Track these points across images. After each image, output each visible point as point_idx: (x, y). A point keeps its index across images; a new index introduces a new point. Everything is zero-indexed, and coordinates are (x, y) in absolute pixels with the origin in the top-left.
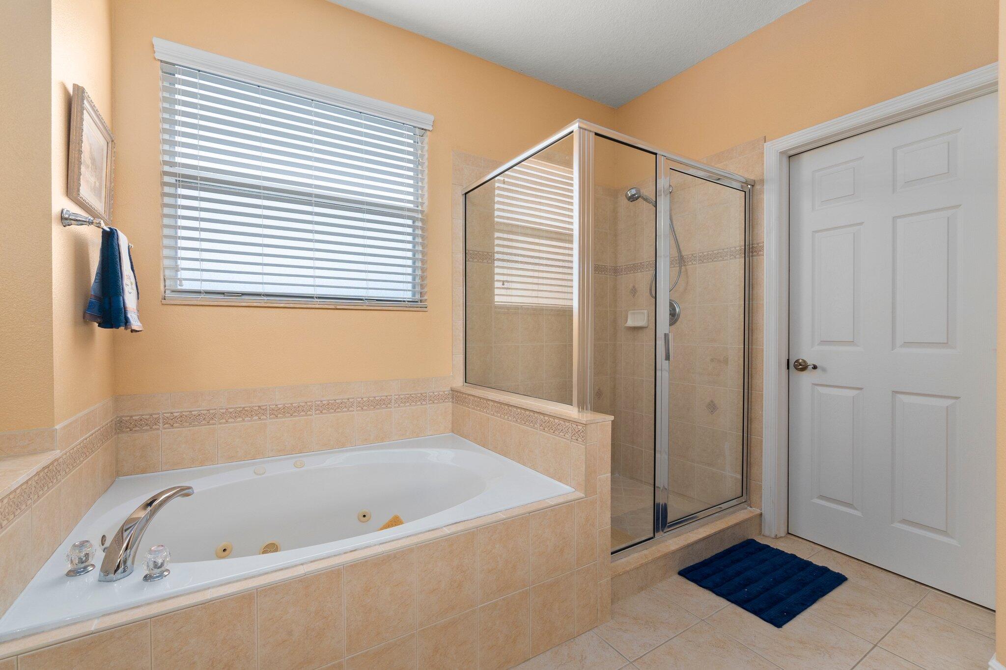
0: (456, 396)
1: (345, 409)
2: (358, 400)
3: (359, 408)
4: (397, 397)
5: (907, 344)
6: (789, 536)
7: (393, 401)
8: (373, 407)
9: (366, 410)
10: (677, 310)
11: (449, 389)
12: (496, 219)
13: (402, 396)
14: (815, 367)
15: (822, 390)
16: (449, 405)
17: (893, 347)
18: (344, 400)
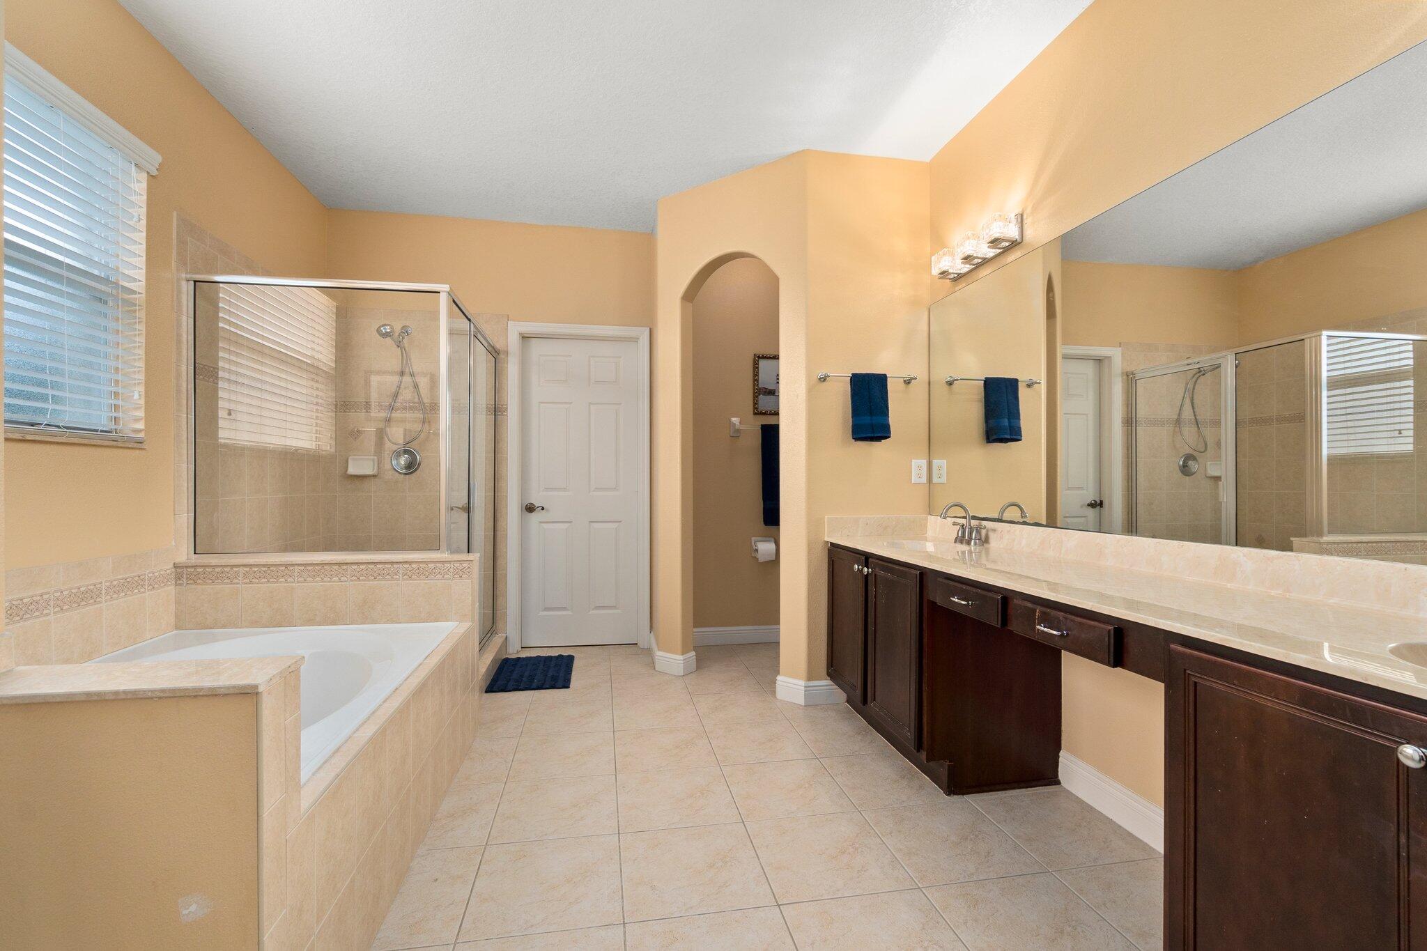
0: (181, 573)
1: (37, 614)
2: (55, 594)
3: (57, 609)
4: (108, 584)
5: (597, 489)
6: (523, 649)
7: (104, 592)
8: (76, 605)
9: (67, 610)
10: (418, 458)
11: (171, 566)
12: (221, 325)
13: (115, 583)
14: (543, 509)
15: (545, 526)
16: (171, 589)
17: (589, 492)
18: (35, 598)
